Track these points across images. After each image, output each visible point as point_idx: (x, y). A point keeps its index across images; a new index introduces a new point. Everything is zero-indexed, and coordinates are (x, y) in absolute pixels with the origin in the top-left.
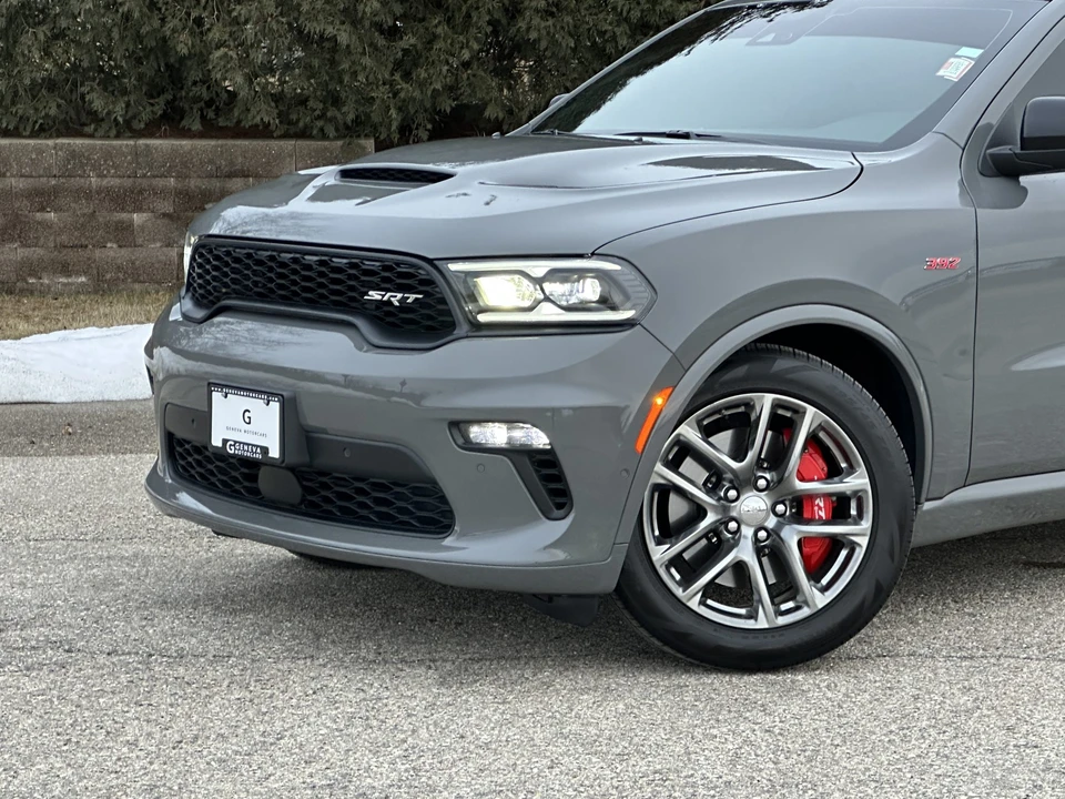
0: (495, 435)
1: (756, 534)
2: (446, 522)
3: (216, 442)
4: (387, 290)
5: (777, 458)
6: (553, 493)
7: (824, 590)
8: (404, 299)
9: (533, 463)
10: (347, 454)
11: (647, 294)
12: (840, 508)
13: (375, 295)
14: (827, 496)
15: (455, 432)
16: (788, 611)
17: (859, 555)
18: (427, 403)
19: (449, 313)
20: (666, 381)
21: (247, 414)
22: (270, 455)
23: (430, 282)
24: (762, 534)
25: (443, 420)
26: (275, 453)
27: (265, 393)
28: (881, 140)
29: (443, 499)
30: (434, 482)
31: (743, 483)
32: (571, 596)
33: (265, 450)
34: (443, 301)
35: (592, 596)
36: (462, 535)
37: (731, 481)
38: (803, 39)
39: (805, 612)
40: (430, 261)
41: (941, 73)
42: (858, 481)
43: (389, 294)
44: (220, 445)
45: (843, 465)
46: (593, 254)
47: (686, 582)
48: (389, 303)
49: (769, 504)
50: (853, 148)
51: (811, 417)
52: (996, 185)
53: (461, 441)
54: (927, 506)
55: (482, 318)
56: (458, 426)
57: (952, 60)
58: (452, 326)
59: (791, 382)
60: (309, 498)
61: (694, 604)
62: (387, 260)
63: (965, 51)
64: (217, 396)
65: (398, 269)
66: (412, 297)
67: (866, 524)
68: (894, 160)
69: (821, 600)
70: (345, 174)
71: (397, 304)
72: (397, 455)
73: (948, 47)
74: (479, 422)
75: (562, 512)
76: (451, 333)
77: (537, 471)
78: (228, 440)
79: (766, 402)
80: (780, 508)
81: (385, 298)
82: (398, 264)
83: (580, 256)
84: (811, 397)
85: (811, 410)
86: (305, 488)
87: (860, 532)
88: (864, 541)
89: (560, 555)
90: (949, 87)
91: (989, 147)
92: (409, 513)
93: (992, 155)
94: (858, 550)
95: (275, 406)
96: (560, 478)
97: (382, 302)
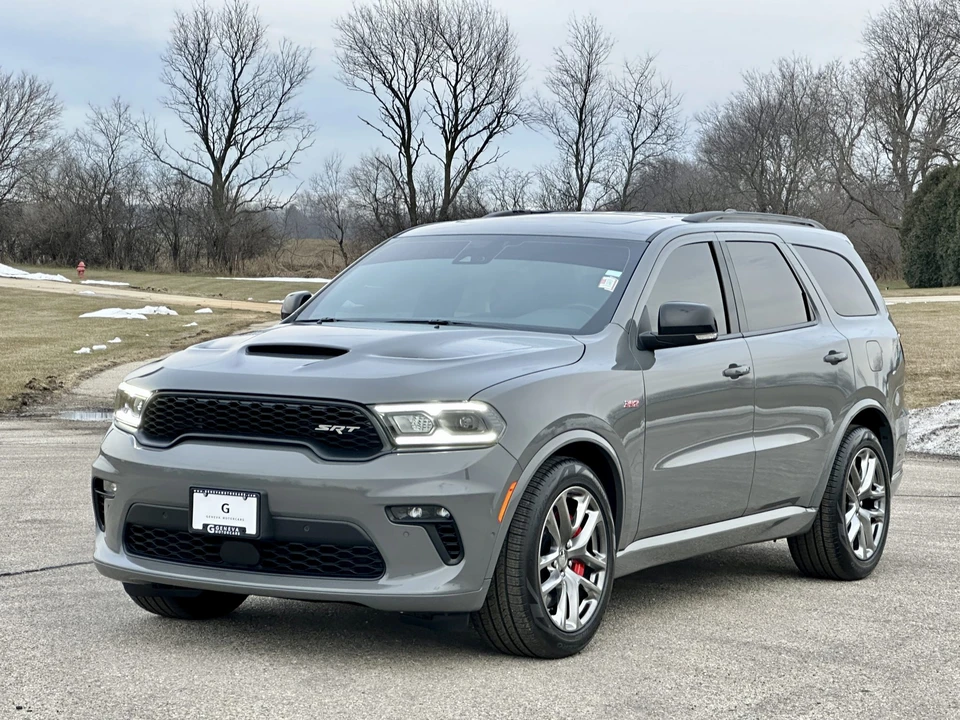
2: (377, 570)
3: (197, 525)
4: (333, 424)
6: (449, 549)
8: (346, 430)
9: (438, 530)
10: (307, 529)
11: (500, 425)
13: (323, 428)
15: (389, 512)
18: (369, 495)
19: (378, 438)
20: (513, 478)
21: (225, 507)
22: (247, 532)
23: (365, 419)
25: (381, 505)
26: (252, 530)
27: (243, 492)
28: (579, 327)
29: (378, 555)
30: (372, 545)
32: (451, 614)
33: (243, 530)
34: (374, 430)
35: (466, 613)
36: (390, 578)
38: (494, 261)
40: (363, 406)
41: (601, 286)
43: (335, 427)
44: (201, 528)
46: (469, 400)
48: (334, 432)
50: (572, 333)
53: (392, 518)
54: (619, 554)
55: (400, 440)
57: (604, 278)
58: (380, 446)
60: (266, 560)
62: (332, 405)
63: (609, 272)
64: (198, 497)
65: (338, 411)
66: (352, 429)
68: (598, 340)
70: (252, 349)
71: (340, 433)
72: (345, 528)
73: (599, 270)
75: (456, 561)
76: (379, 451)
77: (440, 535)
78: (208, 525)
81: (332, 430)
82: (340, 407)
83: (460, 401)
86: (262, 554)
89: (455, 587)
90: (607, 298)
91: (640, 332)
92: (350, 565)
93: (642, 337)
95: (253, 501)
96: (457, 538)
97: (328, 432)
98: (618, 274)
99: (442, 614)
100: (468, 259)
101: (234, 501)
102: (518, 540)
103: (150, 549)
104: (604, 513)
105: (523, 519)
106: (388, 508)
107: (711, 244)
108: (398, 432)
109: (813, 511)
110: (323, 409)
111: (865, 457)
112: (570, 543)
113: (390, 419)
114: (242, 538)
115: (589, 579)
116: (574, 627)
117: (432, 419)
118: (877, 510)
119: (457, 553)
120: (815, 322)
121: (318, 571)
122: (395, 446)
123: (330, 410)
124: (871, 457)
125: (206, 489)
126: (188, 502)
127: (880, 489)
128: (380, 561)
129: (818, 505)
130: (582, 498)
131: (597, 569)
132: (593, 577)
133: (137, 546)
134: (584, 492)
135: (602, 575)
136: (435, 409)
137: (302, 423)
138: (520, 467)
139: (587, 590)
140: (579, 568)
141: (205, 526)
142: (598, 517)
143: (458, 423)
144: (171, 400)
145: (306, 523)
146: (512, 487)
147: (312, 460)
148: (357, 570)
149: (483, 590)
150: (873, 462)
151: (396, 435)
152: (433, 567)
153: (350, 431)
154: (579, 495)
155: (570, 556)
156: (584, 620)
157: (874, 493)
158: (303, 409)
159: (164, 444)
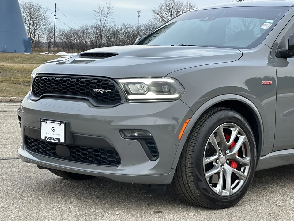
98: (273, 21)
99: (153, 185)
100: (207, 18)
101: (56, 126)
102: (191, 149)
104: (248, 136)
105: (195, 138)
106: (121, 130)
108: (130, 93)
112: (228, 151)
113: (126, 86)
115: (240, 170)
116: (228, 194)
117: (147, 86)
119: (156, 155)
121: (92, 161)
122: (128, 100)
123: (99, 82)
125: (46, 120)
128: (118, 157)
130: (235, 129)
131: (245, 165)
132: (242, 169)
133: (30, 147)
134: (235, 126)
135: (247, 168)
136: (148, 81)
137: (87, 88)
138: (192, 111)
139: (238, 175)
140: (234, 164)
141: (46, 137)
142: (245, 139)
143: (160, 88)
144: (40, 78)
145: (85, 138)
146: (187, 121)
147: (90, 106)
148: (110, 161)
149: (172, 174)
151: (129, 94)
152: (144, 161)
153: (106, 92)
154: (233, 127)
155: (227, 158)
156: (235, 191)
158: (87, 81)
159: (37, 99)
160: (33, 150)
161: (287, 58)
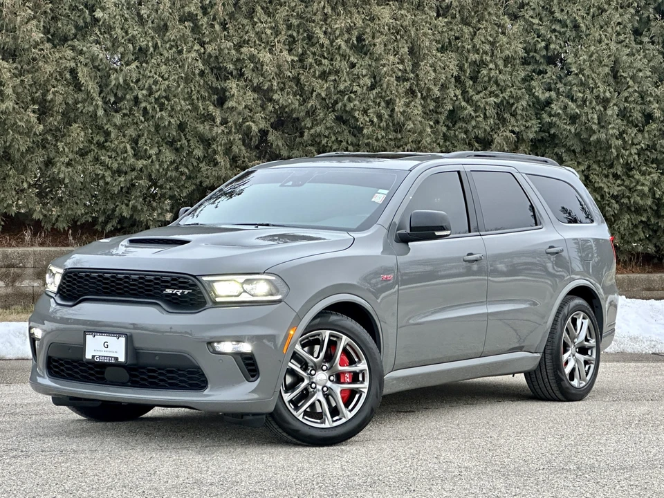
0: (227, 347)
1: (322, 389)
2: (203, 385)
3: (88, 356)
4: (175, 289)
5: (329, 357)
6: (250, 371)
7: (350, 411)
8: (183, 292)
9: (242, 359)
10: (157, 358)
11: (285, 290)
12: (355, 378)
13: (168, 291)
14: (350, 372)
15: (209, 346)
16: (336, 421)
17: (364, 396)
18: (196, 335)
19: (204, 298)
20: (294, 325)
21: (106, 344)
22: (119, 360)
23: (195, 285)
24: (325, 389)
25: (204, 342)
26: (122, 359)
27: (117, 334)
28: (355, 227)
29: (203, 375)
30: (199, 368)
31: (317, 368)
32: (254, 414)
33: (116, 359)
34: (201, 293)
35: (262, 414)
36: (211, 390)
37: (312, 367)
38: (306, 184)
39: (344, 420)
40: (194, 276)
41: (373, 200)
42: (363, 366)
43: (176, 291)
44: (90, 358)
45: (356, 360)
46: (264, 273)
47: (297, 408)
48: (176, 294)
49: (328, 376)
50: (348, 230)
51: (345, 340)
52: (402, 245)
53: (211, 350)
55: (218, 300)
56: (210, 343)
57: (377, 194)
58: (205, 303)
59: (337, 325)
60: (134, 379)
61: (300, 418)
62: (175, 276)
63: (380, 191)
64: (89, 337)
65: (178, 280)
66: (186, 292)
67: (366, 384)
68: (365, 235)
69: (350, 415)
70: (131, 241)
71: (179, 294)
72: (181, 357)
73: (373, 189)
74: (219, 342)
75: (254, 379)
76: (204, 306)
77: (244, 362)
78: (95, 356)
79: (326, 334)
80: (332, 378)
81: (174, 292)
82: (179, 278)
83: (258, 274)
84: (345, 332)
85: (344, 337)
86: (131, 375)
87: (364, 387)
88: (366, 391)
89: (255, 396)
90: (378, 205)
91: (397, 230)
92: (185, 382)
93: (398, 234)
94: (363, 394)
95: (123, 340)
96: (254, 364)
97: (172, 294)
98: (386, 192)
99: (248, 414)
100: (290, 183)
101: (111, 340)
103: (63, 373)
107: (459, 172)
109: (539, 355)
110: (169, 279)
111: (579, 318)
113: (211, 285)
114: (116, 365)
117: (240, 285)
118: (591, 356)
119: (254, 374)
120: (540, 227)
121: (165, 386)
122: (216, 303)
123: (173, 280)
124: (584, 318)
125: (94, 333)
126: (82, 341)
127: (593, 342)
128: (204, 379)
129: (542, 351)
133: (55, 372)
137: (155, 288)
138: (299, 318)
144: (75, 275)
145: (156, 355)
146: (293, 330)
147: (161, 312)
148: (191, 385)
149: (274, 399)
150: (587, 322)
152: (239, 382)
157: (586, 343)
158: (156, 279)
159: (70, 304)
160: (63, 377)
161: (409, 243)
